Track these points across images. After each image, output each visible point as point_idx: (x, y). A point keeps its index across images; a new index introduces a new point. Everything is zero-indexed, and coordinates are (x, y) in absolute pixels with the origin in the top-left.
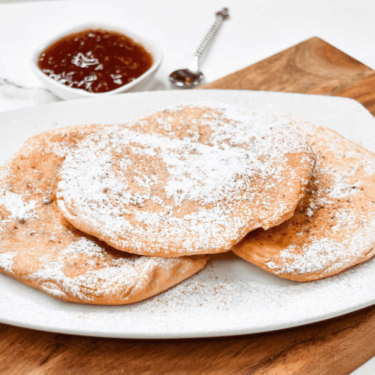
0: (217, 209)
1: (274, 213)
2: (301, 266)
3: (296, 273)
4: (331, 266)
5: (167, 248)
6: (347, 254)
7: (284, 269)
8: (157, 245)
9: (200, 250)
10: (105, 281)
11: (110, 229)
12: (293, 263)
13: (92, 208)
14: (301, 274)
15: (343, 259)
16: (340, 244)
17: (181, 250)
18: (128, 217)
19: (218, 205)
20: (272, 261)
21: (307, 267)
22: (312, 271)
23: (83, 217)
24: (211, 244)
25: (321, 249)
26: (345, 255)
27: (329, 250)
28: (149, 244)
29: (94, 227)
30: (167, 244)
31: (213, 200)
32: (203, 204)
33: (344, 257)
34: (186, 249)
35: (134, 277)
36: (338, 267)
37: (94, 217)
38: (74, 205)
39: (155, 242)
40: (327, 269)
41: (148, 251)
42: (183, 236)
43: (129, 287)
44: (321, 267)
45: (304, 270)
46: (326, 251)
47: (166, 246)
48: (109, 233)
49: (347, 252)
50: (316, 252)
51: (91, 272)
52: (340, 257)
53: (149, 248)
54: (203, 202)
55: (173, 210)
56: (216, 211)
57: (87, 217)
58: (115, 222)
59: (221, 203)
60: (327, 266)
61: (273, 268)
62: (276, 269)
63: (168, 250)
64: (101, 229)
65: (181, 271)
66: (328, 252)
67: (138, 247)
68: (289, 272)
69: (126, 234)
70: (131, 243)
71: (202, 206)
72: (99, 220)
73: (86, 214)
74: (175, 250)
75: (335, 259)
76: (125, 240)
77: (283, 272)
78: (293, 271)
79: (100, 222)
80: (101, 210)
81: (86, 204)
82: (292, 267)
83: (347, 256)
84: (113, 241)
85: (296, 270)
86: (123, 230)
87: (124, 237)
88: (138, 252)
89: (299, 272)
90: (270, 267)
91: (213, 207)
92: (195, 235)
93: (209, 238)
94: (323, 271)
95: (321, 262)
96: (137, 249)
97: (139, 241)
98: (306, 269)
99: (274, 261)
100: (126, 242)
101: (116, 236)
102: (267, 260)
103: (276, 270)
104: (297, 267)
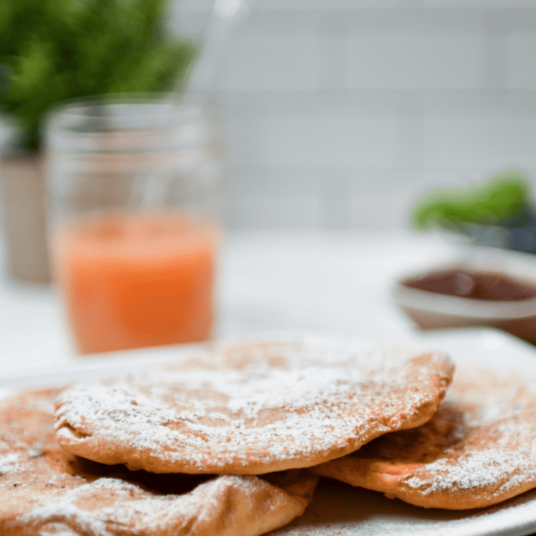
0: (316, 413)
1: (406, 406)
2: (462, 478)
3: (455, 488)
4: (508, 480)
5: (244, 457)
6: (529, 463)
7: (435, 484)
8: (227, 455)
9: (298, 456)
10: (146, 514)
11: (148, 438)
12: (449, 475)
13: (117, 419)
14: (464, 490)
15: (524, 469)
16: (515, 453)
17: (267, 458)
18: (175, 425)
19: (316, 407)
20: (415, 477)
21: (472, 479)
22: (480, 485)
23: (103, 432)
24: (315, 446)
25: (487, 459)
26: (527, 464)
27: (500, 459)
28: (214, 455)
29: (122, 441)
30: (243, 452)
31: (308, 403)
32: (292, 410)
33: (526, 467)
34: (275, 456)
35: (194, 504)
36: (520, 480)
37: (121, 429)
38: (87, 421)
39: (224, 452)
40: (504, 486)
41: (213, 464)
42: (268, 441)
43: (187, 518)
44: (493, 480)
45: (468, 482)
46: (497, 461)
47: (242, 454)
48: (147, 444)
49: (530, 460)
50: (481, 463)
51: (122, 503)
52: (520, 467)
53: (215, 460)
54: (291, 407)
55: (245, 423)
56: (313, 416)
57: (109, 432)
58: (155, 430)
59: (321, 406)
60: (502, 480)
61: (419, 485)
62: (423, 485)
63: (246, 459)
64: (134, 442)
65: (269, 507)
66: (500, 462)
67: (198, 460)
68: (444, 488)
69: (176, 444)
70: (185, 455)
71: (292, 412)
72: (128, 430)
73: (107, 428)
74: (257, 459)
75: (512, 469)
76: (175, 450)
77: (434, 489)
78: (450, 485)
79: (131, 433)
80: (132, 419)
81: (105, 416)
82: (449, 480)
83: (530, 465)
84: (156, 455)
85: (455, 484)
86: (169, 439)
87: (173, 447)
88: (198, 467)
89: (460, 487)
90: (412, 485)
91: (309, 411)
92: (288, 439)
93: (310, 439)
94: (498, 489)
95: (492, 474)
96: (195, 462)
97: (198, 453)
98: (470, 481)
99: (417, 476)
100: (177, 453)
101: (159, 447)
102: (407, 475)
103: (422, 488)
104: (456, 478)
